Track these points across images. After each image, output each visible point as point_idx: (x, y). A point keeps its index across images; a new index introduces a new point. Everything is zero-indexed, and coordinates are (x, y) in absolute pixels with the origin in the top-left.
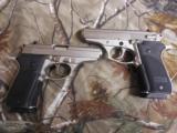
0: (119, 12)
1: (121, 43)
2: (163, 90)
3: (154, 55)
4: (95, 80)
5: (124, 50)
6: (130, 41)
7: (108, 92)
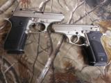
0: (81, 18)
1: (77, 33)
2: (103, 61)
3: (97, 40)
4: (67, 60)
5: (79, 37)
6: (82, 32)
7: (76, 68)
